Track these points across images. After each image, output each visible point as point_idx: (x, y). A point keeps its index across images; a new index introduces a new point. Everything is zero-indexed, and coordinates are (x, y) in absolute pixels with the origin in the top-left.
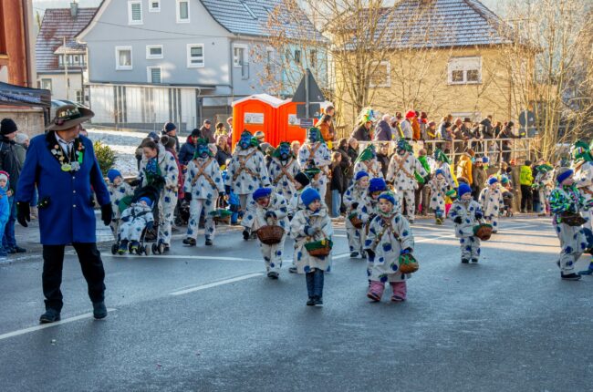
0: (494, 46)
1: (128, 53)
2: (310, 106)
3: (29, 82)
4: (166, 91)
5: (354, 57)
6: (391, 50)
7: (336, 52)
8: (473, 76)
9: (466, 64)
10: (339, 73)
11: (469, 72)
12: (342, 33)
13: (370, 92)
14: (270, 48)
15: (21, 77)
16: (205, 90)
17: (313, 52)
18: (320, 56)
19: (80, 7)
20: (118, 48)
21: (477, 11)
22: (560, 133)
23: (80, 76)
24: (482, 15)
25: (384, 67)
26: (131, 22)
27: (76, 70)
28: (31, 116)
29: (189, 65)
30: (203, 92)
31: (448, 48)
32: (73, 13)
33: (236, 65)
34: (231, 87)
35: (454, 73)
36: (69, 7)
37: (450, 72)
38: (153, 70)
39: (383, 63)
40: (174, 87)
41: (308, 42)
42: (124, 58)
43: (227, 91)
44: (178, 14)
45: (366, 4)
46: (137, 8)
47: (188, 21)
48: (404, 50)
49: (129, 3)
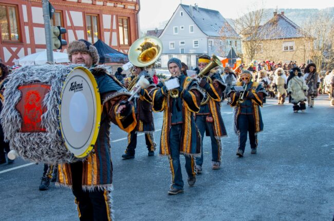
0: (299, 38)
1: (173, 44)
2: (233, 60)
4: (186, 56)
6: (262, 40)
7: (244, 41)
8: (291, 48)
9: (289, 44)
10: (245, 48)
11: (290, 47)
12: (245, 34)
13: (255, 55)
14: (221, 41)
17: (236, 42)
18: (238, 43)
19: (158, 29)
20: (170, 42)
21: (293, 26)
22: (322, 67)
25: (260, 46)
26: (174, 33)
29: (194, 47)
31: (282, 39)
32: (156, 32)
33: (209, 46)
35: (285, 47)
36: (154, 29)
37: (283, 47)
38: (182, 49)
40: (189, 55)
41: (234, 38)
42: (172, 46)
44: (190, 31)
45: (254, 25)
46: (176, 29)
47: (193, 32)
48: (267, 40)
49: (174, 28)
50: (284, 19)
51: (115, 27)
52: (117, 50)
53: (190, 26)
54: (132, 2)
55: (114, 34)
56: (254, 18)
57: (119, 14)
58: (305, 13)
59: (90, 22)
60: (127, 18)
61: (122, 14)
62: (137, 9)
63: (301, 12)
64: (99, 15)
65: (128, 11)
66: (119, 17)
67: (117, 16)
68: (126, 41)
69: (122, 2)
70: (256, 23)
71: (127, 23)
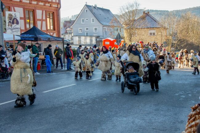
0: (158, 28)
1: (81, 29)
2: (119, 40)
3: (60, 36)
5: (129, 30)
6: (137, 28)
7: (125, 29)
8: (154, 34)
9: (152, 31)
10: (126, 33)
12: (126, 25)
13: (132, 37)
14: (111, 28)
15: (58, 35)
16: (98, 37)
17: (120, 29)
18: (122, 30)
19: (72, 20)
20: (79, 29)
21: (155, 20)
22: (172, 46)
23: (71, 35)
25: (135, 32)
26: (82, 23)
27: (71, 33)
28: (60, 43)
29: (94, 32)
31: (149, 28)
32: (70, 21)
33: (104, 32)
34: (103, 36)
35: (150, 33)
37: (149, 33)
38: (86, 33)
39: (135, 31)
40: (91, 37)
41: (119, 27)
42: (81, 31)
43: (102, 37)
44: (92, 21)
45: (131, 19)
46: (83, 20)
47: (94, 23)
48: (139, 28)
49: (82, 19)
50: (149, 16)
51: (44, 18)
52: (46, 33)
53: (92, 18)
54: (56, 3)
55: (44, 23)
56: (131, 15)
57: (47, 10)
58: (162, 13)
59: (28, 15)
60: (52, 13)
61: (49, 10)
62: (59, 7)
63: (159, 12)
64: (34, 10)
65: (53, 8)
66: (47, 12)
67: (46, 11)
68: (52, 27)
69: (49, 2)
70: (133, 18)
71: (52, 16)
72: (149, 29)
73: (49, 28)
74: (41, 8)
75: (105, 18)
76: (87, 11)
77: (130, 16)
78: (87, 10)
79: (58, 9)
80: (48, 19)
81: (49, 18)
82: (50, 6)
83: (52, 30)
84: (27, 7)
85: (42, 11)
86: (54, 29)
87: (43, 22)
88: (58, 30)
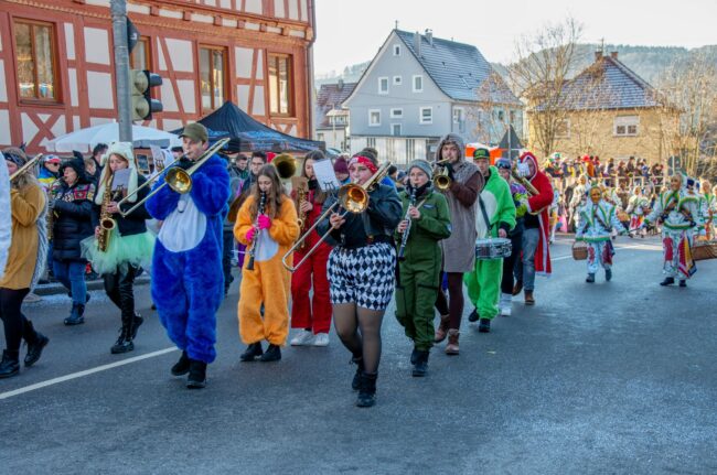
0: (649, 109)
1: (377, 114)
2: (512, 151)
3: (310, 136)
4: (404, 142)
5: (543, 116)
7: (530, 113)
8: (632, 130)
9: (626, 121)
10: (532, 127)
11: (630, 127)
12: (534, 99)
13: (555, 142)
15: (305, 133)
16: (433, 141)
18: (518, 115)
19: (345, 82)
20: (371, 111)
21: (636, 82)
23: (343, 131)
24: (640, 85)
25: (566, 123)
26: (380, 92)
27: (341, 127)
29: (421, 122)
30: (431, 142)
31: (614, 109)
32: (340, 87)
33: (455, 122)
35: (618, 128)
36: (337, 82)
37: (615, 127)
38: (395, 127)
39: (564, 120)
40: (411, 139)
42: (375, 118)
44: (414, 86)
46: (384, 82)
47: (419, 91)
48: (581, 111)
49: (380, 79)
50: (617, 67)
51: (260, 75)
52: (265, 124)
53: (414, 77)
54: (299, 23)
55: (259, 90)
56: (553, 62)
57: (270, 47)
59: (208, 63)
60: (286, 56)
61: (276, 48)
62: (309, 38)
63: (650, 54)
64: (227, 48)
65: (289, 41)
66: (269, 54)
67: (266, 51)
68: (284, 105)
69: (277, 22)
70: (559, 75)
71: (287, 66)
72: (616, 113)
73: (274, 109)
74: (251, 42)
75: (461, 77)
76: (398, 52)
77: (549, 68)
78: (398, 49)
79: (306, 45)
80: (273, 80)
81: (277, 74)
82: (282, 34)
83: (284, 115)
84: (206, 39)
85: (251, 51)
86: (292, 112)
87: (256, 87)
88: (304, 114)
